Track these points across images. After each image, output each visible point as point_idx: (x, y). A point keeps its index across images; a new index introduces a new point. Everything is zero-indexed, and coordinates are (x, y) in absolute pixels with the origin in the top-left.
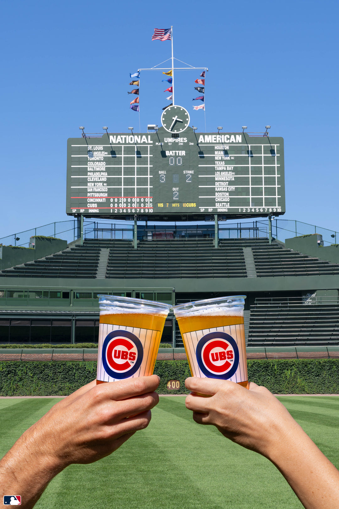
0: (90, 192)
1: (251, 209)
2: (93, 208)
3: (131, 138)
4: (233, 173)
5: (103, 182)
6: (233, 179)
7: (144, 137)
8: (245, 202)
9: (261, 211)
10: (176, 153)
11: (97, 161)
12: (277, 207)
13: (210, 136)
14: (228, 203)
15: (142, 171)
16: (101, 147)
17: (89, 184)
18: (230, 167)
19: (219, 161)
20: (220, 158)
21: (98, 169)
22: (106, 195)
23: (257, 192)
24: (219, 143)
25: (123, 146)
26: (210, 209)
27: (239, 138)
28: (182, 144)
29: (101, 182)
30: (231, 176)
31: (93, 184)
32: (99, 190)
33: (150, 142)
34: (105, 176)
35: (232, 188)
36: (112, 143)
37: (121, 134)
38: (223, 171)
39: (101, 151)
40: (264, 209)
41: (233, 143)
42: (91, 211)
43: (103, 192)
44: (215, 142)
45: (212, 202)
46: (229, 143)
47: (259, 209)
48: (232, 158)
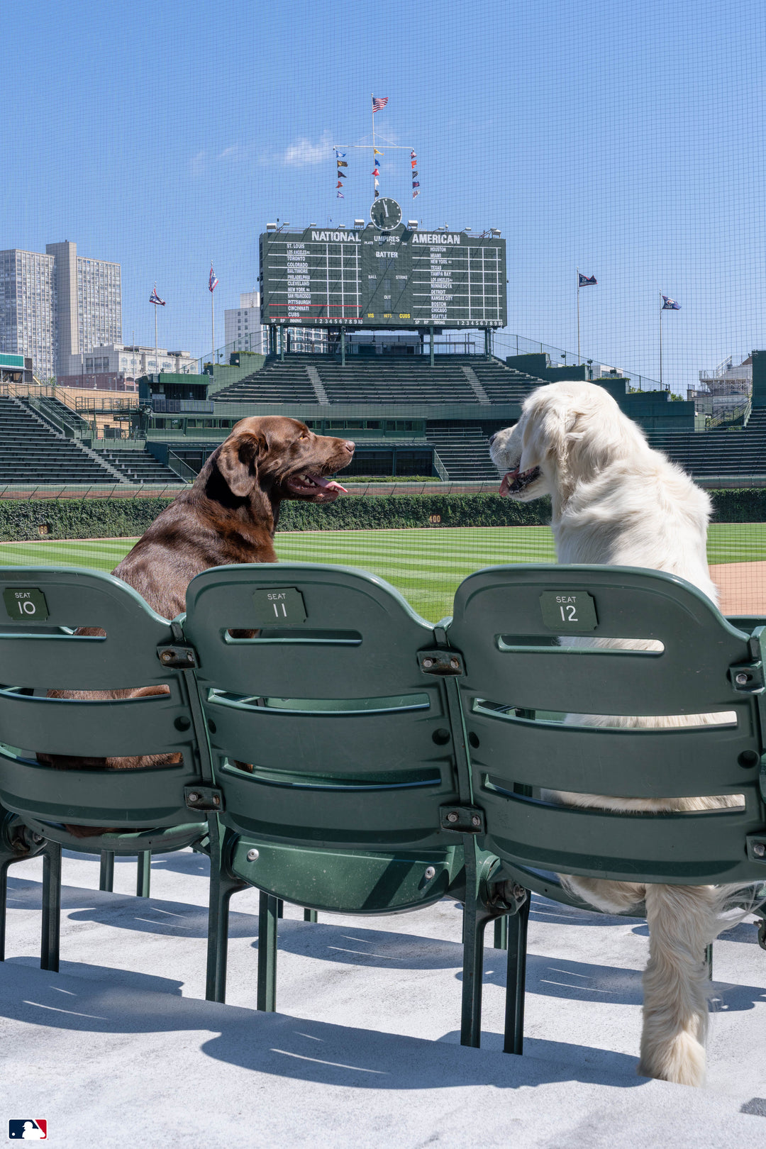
0: (291, 299)
1: (470, 322)
2: (295, 318)
3: (337, 235)
4: (451, 280)
5: (306, 287)
6: (451, 287)
7: (351, 234)
8: (464, 314)
9: (482, 324)
10: (387, 255)
11: (297, 262)
12: (498, 320)
13: (425, 235)
14: (446, 315)
15: (350, 275)
16: (302, 245)
17: (289, 289)
18: (448, 273)
19: (435, 265)
20: (436, 262)
21: (300, 272)
22: (310, 302)
23: (477, 302)
24: (435, 244)
25: (327, 244)
26: (426, 321)
27: (457, 239)
28: (394, 244)
29: (302, 287)
30: (448, 283)
31: (294, 289)
32: (301, 296)
33: (357, 240)
34: (307, 280)
35: (450, 296)
36: (315, 241)
37: (325, 230)
38: (439, 277)
39: (302, 249)
40: (484, 322)
41: (450, 244)
42: (292, 321)
43: (305, 299)
44: (431, 242)
45: (428, 314)
46: (446, 244)
47: (479, 322)
48: (450, 262)
